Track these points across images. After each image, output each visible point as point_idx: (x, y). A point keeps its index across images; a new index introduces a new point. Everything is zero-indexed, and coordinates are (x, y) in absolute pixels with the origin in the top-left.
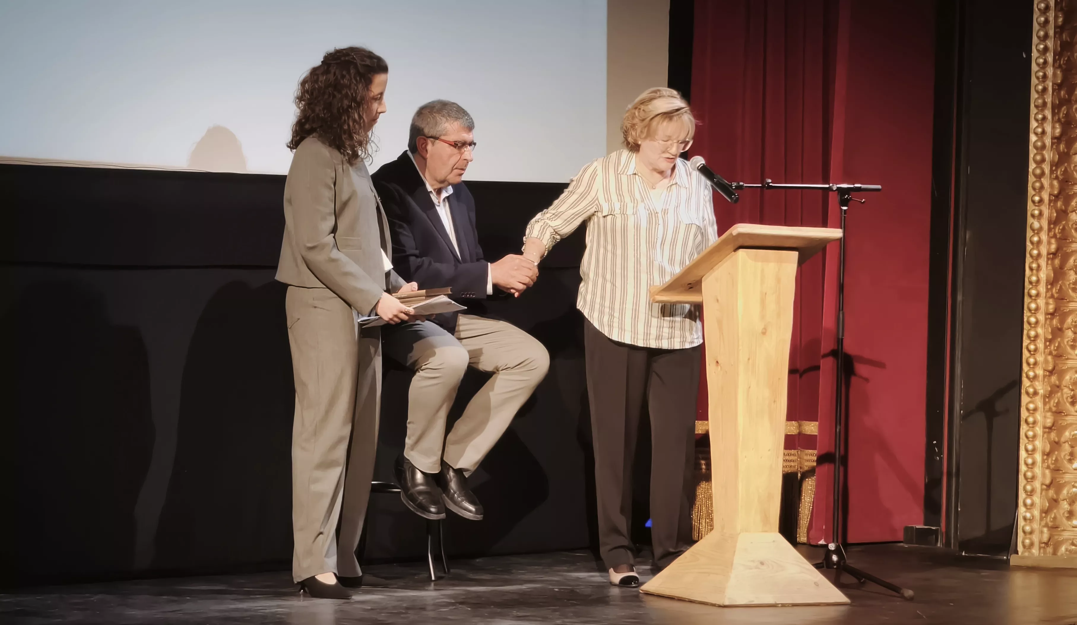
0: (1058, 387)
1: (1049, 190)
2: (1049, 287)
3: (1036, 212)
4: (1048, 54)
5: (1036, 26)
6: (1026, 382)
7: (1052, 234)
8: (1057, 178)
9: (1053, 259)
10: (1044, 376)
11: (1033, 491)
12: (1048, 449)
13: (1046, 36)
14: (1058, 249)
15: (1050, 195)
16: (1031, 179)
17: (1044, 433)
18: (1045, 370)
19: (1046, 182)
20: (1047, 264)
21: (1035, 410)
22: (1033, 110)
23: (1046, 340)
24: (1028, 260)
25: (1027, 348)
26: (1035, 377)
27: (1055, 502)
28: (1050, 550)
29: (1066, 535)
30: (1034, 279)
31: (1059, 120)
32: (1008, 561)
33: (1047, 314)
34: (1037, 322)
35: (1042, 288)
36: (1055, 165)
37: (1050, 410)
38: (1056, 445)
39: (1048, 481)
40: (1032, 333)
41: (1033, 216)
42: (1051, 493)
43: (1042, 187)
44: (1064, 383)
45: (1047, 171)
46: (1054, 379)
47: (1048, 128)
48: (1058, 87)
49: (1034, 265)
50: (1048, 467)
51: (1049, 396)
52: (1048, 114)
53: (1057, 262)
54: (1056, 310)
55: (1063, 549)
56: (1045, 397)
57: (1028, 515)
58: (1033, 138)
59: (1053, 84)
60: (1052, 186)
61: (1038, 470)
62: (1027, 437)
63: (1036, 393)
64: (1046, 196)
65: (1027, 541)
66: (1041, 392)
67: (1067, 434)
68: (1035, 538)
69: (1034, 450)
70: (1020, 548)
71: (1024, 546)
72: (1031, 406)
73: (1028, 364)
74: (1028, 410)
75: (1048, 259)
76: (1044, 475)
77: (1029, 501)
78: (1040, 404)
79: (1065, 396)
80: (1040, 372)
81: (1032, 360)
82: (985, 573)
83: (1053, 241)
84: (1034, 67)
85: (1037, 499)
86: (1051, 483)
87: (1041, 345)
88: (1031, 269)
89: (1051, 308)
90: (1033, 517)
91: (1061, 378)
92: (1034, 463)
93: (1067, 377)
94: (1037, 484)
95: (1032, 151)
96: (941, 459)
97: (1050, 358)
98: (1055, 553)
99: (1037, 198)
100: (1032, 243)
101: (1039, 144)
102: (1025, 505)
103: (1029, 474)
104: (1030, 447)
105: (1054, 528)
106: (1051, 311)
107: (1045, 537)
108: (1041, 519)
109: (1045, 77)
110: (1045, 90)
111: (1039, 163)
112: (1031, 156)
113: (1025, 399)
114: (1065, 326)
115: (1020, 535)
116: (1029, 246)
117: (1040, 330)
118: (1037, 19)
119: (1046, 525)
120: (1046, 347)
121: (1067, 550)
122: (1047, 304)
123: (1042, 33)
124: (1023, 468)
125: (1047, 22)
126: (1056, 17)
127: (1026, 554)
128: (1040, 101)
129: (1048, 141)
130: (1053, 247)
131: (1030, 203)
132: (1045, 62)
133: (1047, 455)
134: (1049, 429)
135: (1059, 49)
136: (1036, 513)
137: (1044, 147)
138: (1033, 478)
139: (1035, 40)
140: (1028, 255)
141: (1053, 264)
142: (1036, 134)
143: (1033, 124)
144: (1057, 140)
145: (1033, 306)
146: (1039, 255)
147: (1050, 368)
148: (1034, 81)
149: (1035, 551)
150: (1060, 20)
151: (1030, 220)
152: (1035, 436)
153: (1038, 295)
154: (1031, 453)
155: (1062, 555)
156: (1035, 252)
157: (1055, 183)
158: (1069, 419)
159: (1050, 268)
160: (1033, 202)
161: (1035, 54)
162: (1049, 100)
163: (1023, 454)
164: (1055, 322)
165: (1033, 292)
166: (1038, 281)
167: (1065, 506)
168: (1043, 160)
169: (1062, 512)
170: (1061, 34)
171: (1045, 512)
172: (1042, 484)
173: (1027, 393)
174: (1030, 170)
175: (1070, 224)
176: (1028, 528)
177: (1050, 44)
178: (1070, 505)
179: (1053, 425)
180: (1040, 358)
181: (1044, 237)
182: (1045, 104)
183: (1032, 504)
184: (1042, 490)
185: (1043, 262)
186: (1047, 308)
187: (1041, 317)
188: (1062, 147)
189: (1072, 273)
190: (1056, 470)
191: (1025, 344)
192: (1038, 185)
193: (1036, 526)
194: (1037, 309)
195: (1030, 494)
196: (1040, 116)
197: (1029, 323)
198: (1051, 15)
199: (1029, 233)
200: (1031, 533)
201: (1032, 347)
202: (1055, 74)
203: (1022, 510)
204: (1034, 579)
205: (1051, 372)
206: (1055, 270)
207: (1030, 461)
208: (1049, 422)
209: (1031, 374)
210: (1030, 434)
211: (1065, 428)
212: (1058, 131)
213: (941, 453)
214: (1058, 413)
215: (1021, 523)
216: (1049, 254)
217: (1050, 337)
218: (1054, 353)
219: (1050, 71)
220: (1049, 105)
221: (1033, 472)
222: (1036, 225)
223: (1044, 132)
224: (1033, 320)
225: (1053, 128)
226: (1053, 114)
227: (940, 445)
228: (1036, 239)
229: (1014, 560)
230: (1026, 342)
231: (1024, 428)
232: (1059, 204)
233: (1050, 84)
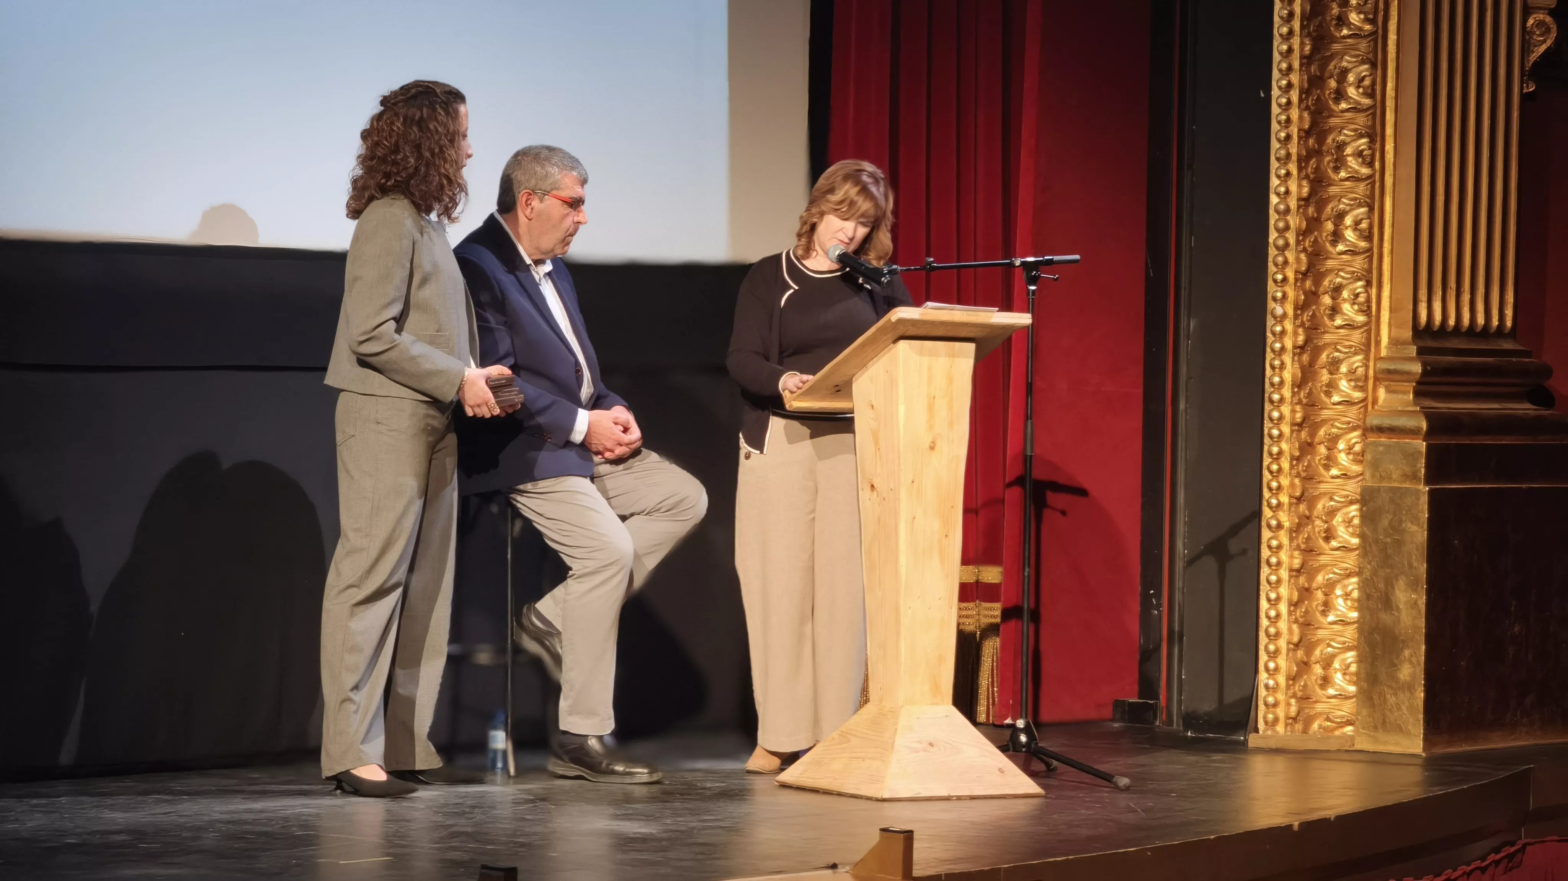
0: (1308, 518)
1: (1295, 266)
2: (1296, 390)
3: (1279, 295)
4: (1292, 92)
5: (1276, 56)
6: (1267, 513)
7: (1298, 322)
8: (1305, 250)
9: (1300, 354)
10: (1291, 504)
11: (1277, 652)
12: (1295, 598)
13: (1290, 69)
14: (1307, 341)
15: (1296, 272)
16: (1272, 252)
17: (1290, 577)
18: (1291, 497)
19: (1290, 256)
20: (1293, 360)
21: (1280, 547)
22: (1274, 164)
23: (1293, 458)
24: (1269, 355)
25: (1269, 468)
26: (1279, 505)
27: (1304, 666)
28: (1299, 727)
29: (1320, 707)
30: (1276, 379)
31: (1307, 177)
32: (1245, 743)
33: (1293, 424)
34: (1281, 435)
35: (1287, 392)
36: (1303, 234)
37: (1298, 546)
38: (1306, 592)
39: (1296, 639)
40: (1275, 450)
41: (1275, 299)
42: (1300, 653)
43: (1286, 262)
44: (1315, 513)
45: (1292, 241)
46: (1302, 508)
47: (1293, 187)
48: (1305, 134)
49: (1277, 363)
50: (1296, 621)
51: (1295, 531)
52: (1293, 168)
53: (1305, 358)
54: (1304, 419)
55: (1315, 726)
56: (1291, 531)
57: (1271, 683)
58: (1274, 199)
59: (1299, 130)
60: (1298, 260)
61: (1283, 625)
62: (1269, 582)
63: (1280, 526)
64: (1291, 275)
65: (1270, 716)
66: (1287, 524)
67: (1320, 579)
68: (1281, 712)
69: (1278, 599)
70: (1261, 725)
71: (1266, 723)
72: (1274, 543)
73: (1270, 489)
74: (1270, 547)
75: (1294, 354)
76: (1290, 630)
77: (1272, 665)
78: (1285, 541)
79: (1317, 529)
80: (1284, 499)
81: (1274, 484)
82: (1217, 757)
83: (1300, 330)
84: (1275, 109)
85: (1282, 661)
86: (1300, 641)
87: (1286, 465)
88: (1273, 367)
89: (1299, 416)
90: (1277, 684)
91: (1311, 506)
92: (1278, 616)
93: (1320, 506)
94: (1282, 643)
95: (1273, 217)
96: (1160, 612)
97: (1297, 481)
98: (1305, 731)
99: (1279, 277)
100: (1274, 334)
101: (1282, 207)
102: (1267, 669)
103: (1272, 630)
104: (1273, 596)
105: (1305, 699)
106: (1299, 420)
107: (1293, 710)
108: (1288, 687)
109: (1288, 120)
110: (1288, 137)
111: (1282, 232)
112: (1272, 222)
113: (1266, 534)
114: (1317, 440)
115: (1262, 708)
116: (1270, 338)
117: (1284, 446)
118: (1279, 46)
119: (1294, 696)
120: (1292, 467)
121: (1320, 727)
122: (1293, 411)
123: (1284, 66)
124: (1264, 622)
125: (1290, 50)
126: (1302, 44)
127: (1269, 732)
128: (1283, 152)
129: (1293, 203)
130: (1301, 339)
131: (1270, 283)
132: (1289, 103)
133: (1294, 605)
134: (1296, 572)
135: (1306, 85)
136: (1282, 679)
137: (1288, 211)
138: (1278, 635)
139: (1276, 74)
140: (1268, 350)
141: (1300, 362)
142: (1278, 194)
143: (1274, 182)
144: (1305, 202)
145: (1276, 414)
146: (1283, 349)
147: (1298, 494)
148: (1275, 126)
149: (1280, 728)
150: (1308, 48)
151: (1271, 304)
152: (1279, 581)
153: (1282, 400)
154: (1274, 603)
155: (1315, 733)
156: (1278, 346)
157: (1303, 256)
158: (1323, 559)
159: (1297, 365)
160: (1275, 281)
161: (1275, 92)
162: (1294, 150)
163: (1264, 604)
164: (1304, 434)
165: (1276, 397)
166: (1282, 383)
167: (1318, 670)
168: (1287, 228)
169: (1314, 678)
170: (1309, 65)
171: (1293, 679)
172: (1289, 643)
173: (1269, 526)
174: (1271, 240)
175: (1322, 308)
176: (1271, 700)
177: (1295, 78)
178: (1324, 669)
179: (1303, 565)
180: (1285, 481)
181: (1289, 326)
182: (1288, 155)
183: (1277, 669)
184: (1288, 650)
185: (1287, 358)
186: (1293, 417)
187: (1286, 429)
188: (1311, 210)
189: (1325, 371)
190: (1307, 625)
191: (1265, 463)
192: (1280, 259)
193: (1281, 696)
194: (1281, 418)
195: (1274, 655)
196: (1283, 172)
197: (1271, 437)
198: (1296, 41)
199: (1270, 321)
200: (1275, 705)
201: (1275, 467)
202: (1301, 118)
203: (1263, 676)
204: (1280, 763)
205: (1299, 499)
206: (1303, 369)
207: (1273, 613)
208: (1297, 563)
209: (1274, 502)
210: (1273, 578)
211: (1318, 570)
212: (1306, 190)
213: (1159, 605)
214: (1309, 551)
215: (1262, 692)
216: (1295, 347)
217: (1297, 454)
218: (1303, 474)
219: (1295, 114)
220: (1294, 158)
221: (1276, 628)
222: (1279, 311)
223: (1287, 192)
224: (1275, 432)
225: (1300, 186)
226: (1300, 169)
227: (1158, 595)
228: (1278, 329)
229: (1253, 740)
230: (1267, 461)
231: (1265, 571)
232: (1308, 284)
233: (1294, 130)
